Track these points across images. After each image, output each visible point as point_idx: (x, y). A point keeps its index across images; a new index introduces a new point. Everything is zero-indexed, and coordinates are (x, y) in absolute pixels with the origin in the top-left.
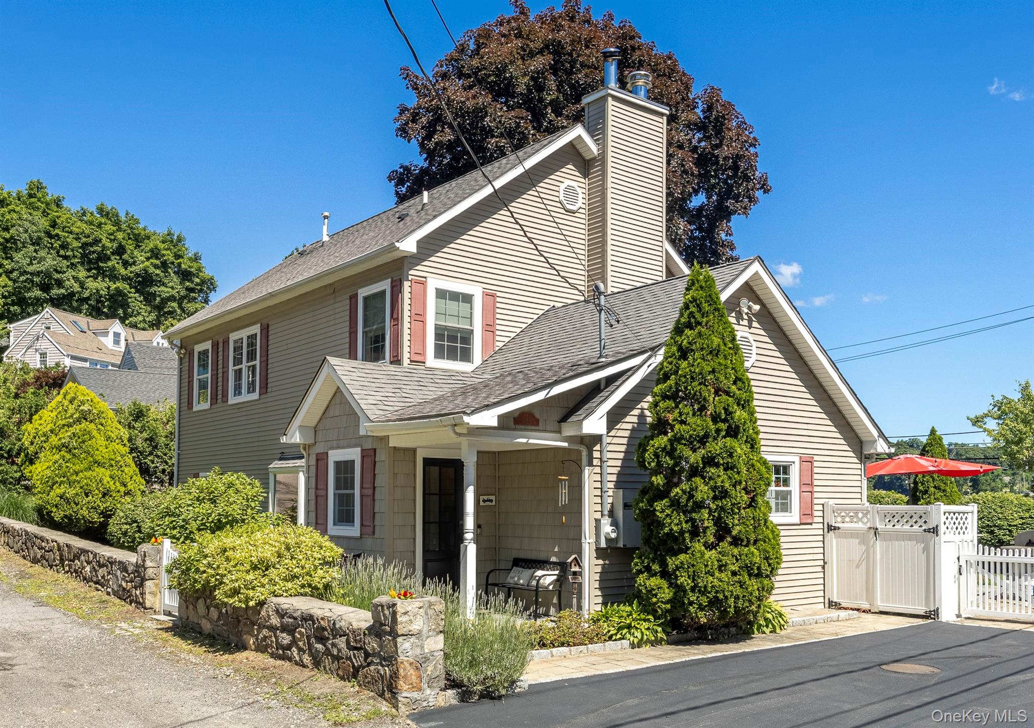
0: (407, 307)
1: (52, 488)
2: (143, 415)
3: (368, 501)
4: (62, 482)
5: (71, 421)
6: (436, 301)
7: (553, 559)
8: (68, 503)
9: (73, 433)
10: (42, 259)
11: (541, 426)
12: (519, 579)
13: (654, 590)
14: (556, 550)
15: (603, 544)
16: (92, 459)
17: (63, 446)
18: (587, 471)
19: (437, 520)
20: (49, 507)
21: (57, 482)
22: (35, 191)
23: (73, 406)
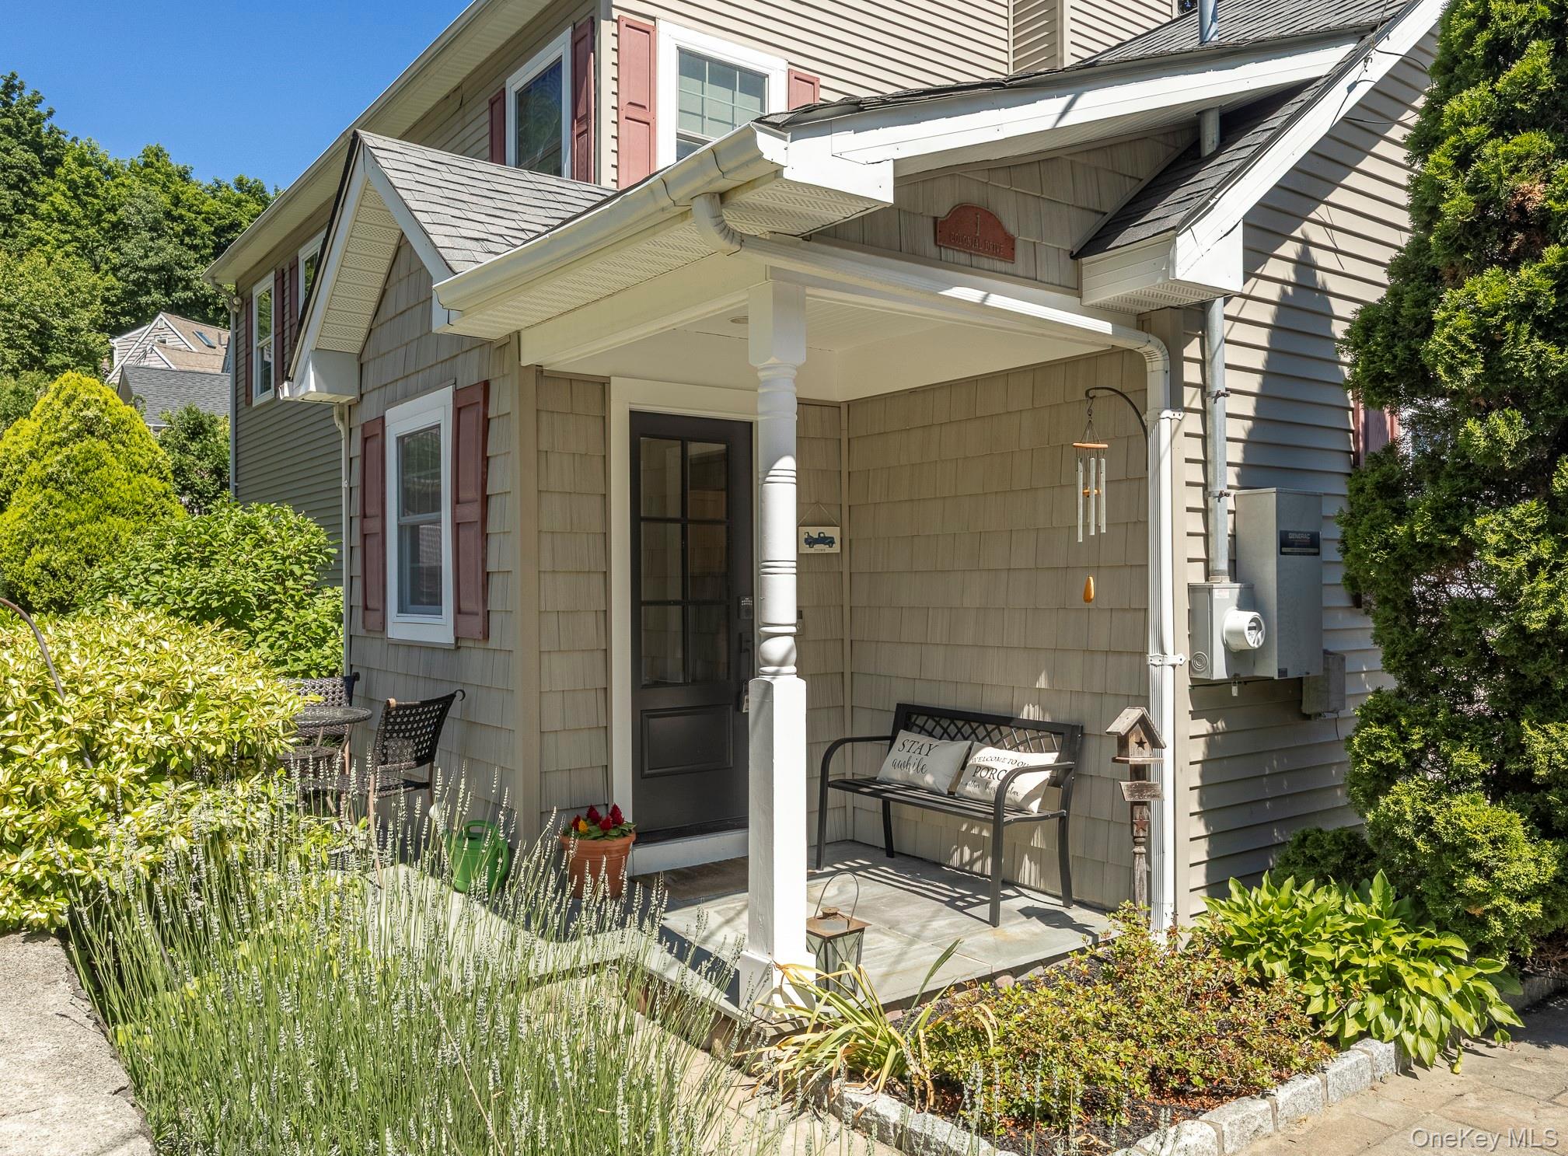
0: (608, 86)
1: (28, 552)
2: (206, 431)
3: (470, 536)
4: (46, 541)
5: (64, 435)
6: (680, 84)
7: (1030, 712)
8: (54, 574)
9: (68, 457)
10: (162, 249)
11: (1020, 265)
12: (921, 769)
13: (1474, 845)
14: (1042, 683)
15: (1220, 672)
16: (101, 502)
17: (51, 480)
18: (1166, 424)
19: (680, 598)
20: (23, 585)
21: (37, 541)
22: (153, 160)
23: (70, 411)
